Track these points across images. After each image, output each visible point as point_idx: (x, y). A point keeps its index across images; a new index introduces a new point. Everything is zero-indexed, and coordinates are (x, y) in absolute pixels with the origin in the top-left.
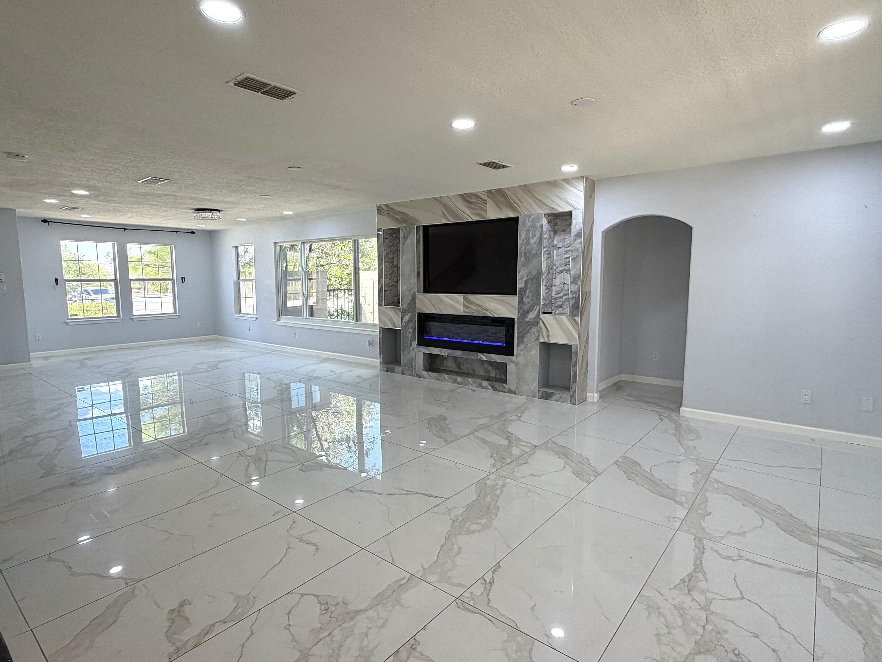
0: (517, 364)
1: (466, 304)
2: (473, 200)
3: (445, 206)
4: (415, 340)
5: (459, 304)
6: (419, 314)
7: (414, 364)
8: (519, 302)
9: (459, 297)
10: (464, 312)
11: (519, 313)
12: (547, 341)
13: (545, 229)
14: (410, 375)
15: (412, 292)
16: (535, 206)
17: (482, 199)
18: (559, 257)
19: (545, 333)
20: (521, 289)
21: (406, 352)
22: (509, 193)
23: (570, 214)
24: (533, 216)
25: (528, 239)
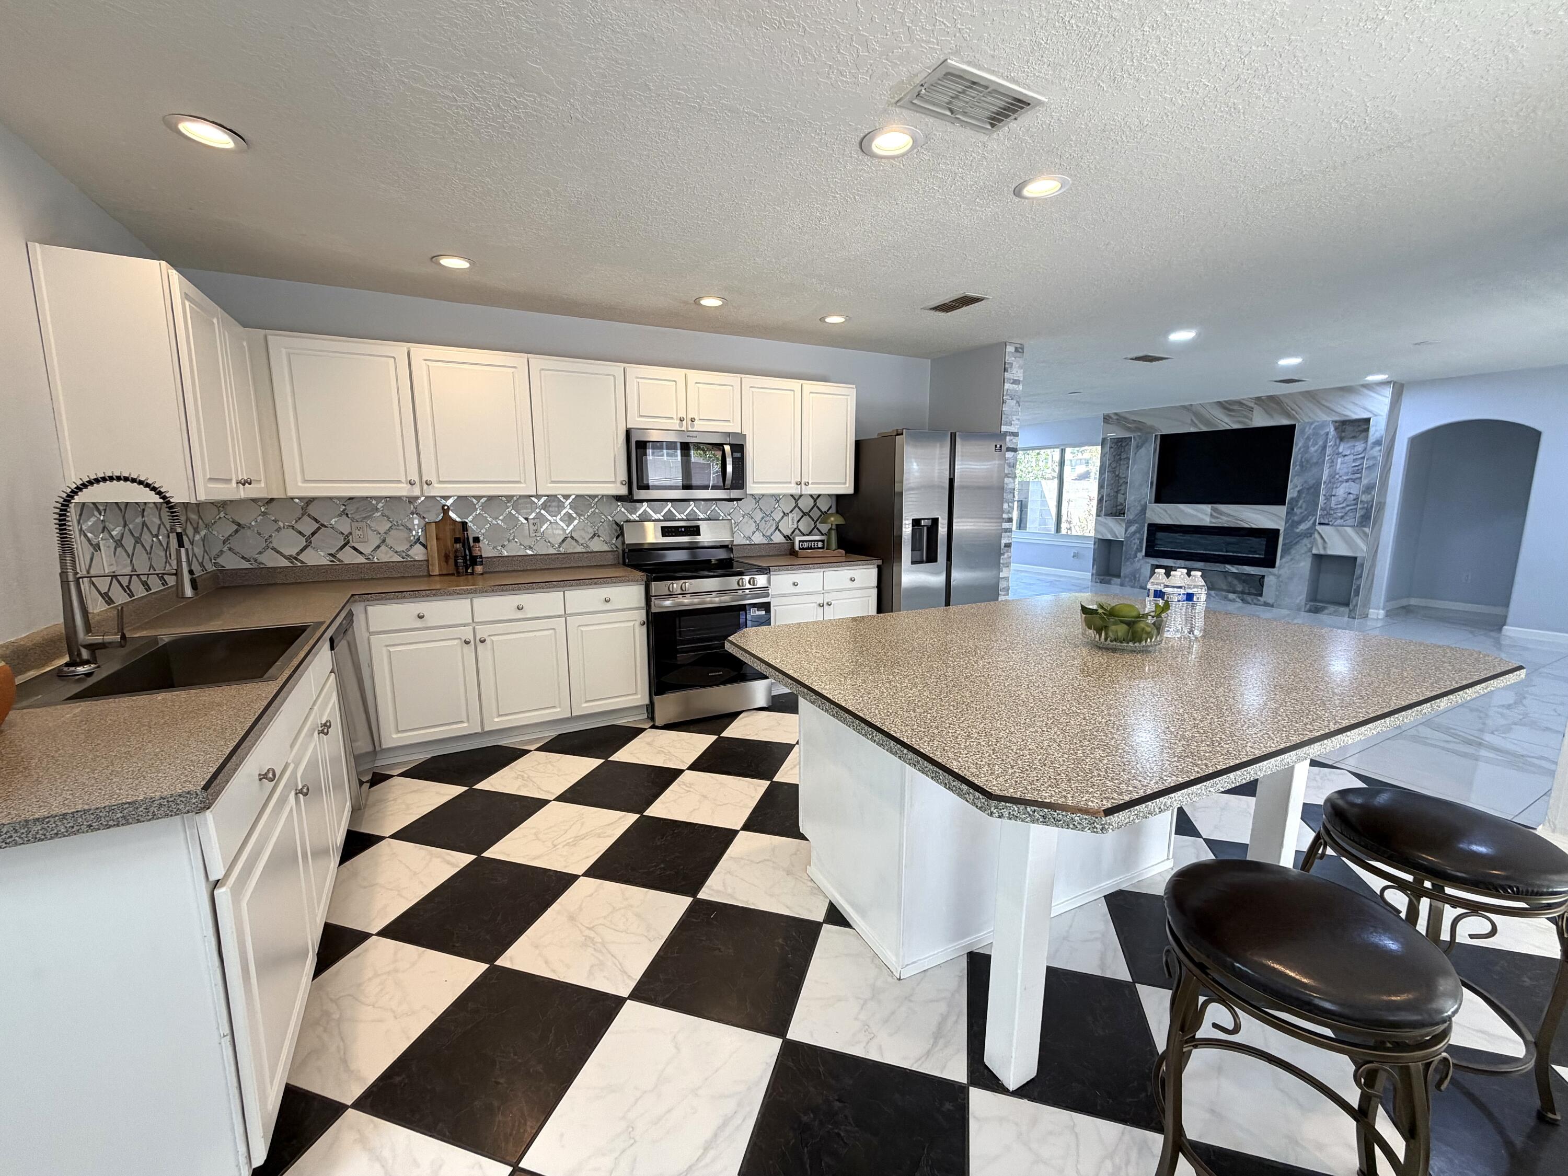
0: (1278, 577)
1: (1215, 514)
2: (1236, 407)
3: (1196, 414)
4: (1141, 551)
5: (1206, 515)
6: (1150, 525)
7: (1137, 576)
8: (1288, 513)
9: (1207, 508)
10: (1211, 522)
11: (1286, 523)
12: (1322, 552)
13: (1330, 437)
14: (1132, 587)
15: (1143, 503)
16: (1323, 415)
17: (1247, 406)
18: (1345, 465)
19: (1320, 546)
20: (1292, 499)
21: (1128, 563)
22: (1285, 400)
23: (1367, 421)
24: (1316, 424)
25: (1306, 447)
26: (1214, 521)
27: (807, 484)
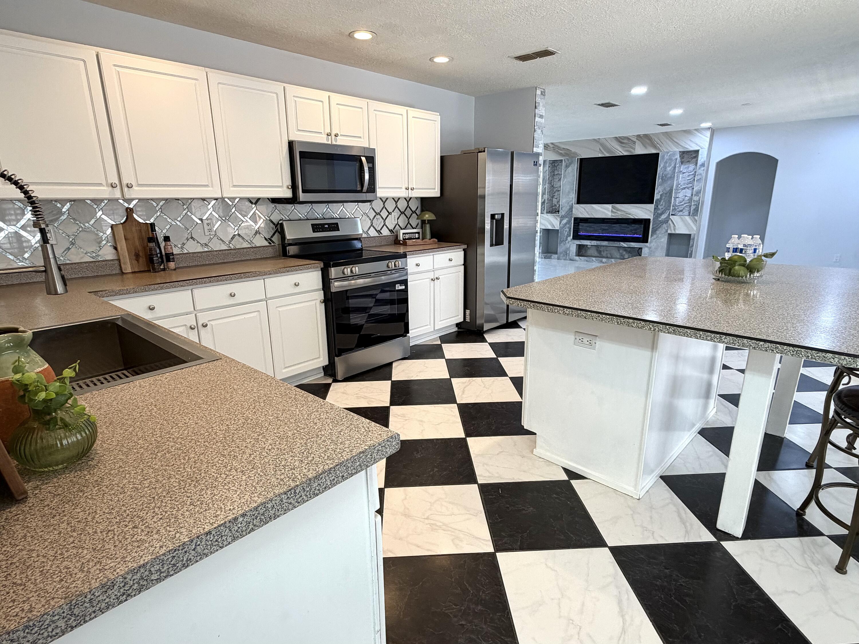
0: (650, 248)
1: (614, 210)
2: (625, 141)
3: (602, 145)
4: (570, 236)
5: (609, 211)
6: (575, 218)
7: (568, 252)
8: (655, 209)
9: (609, 206)
10: (612, 216)
11: (654, 215)
12: (673, 232)
13: (678, 161)
14: (564, 260)
15: (570, 204)
16: (674, 147)
17: (632, 140)
18: (683, 179)
19: (672, 228)
20: (657, 200)
21: (562, 244)
22: (653, 137)
23: (697, 151)
24: (671, 153)
25: (665, 167)
26: (613, 214)
27: (412, 189)
